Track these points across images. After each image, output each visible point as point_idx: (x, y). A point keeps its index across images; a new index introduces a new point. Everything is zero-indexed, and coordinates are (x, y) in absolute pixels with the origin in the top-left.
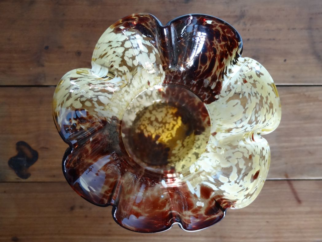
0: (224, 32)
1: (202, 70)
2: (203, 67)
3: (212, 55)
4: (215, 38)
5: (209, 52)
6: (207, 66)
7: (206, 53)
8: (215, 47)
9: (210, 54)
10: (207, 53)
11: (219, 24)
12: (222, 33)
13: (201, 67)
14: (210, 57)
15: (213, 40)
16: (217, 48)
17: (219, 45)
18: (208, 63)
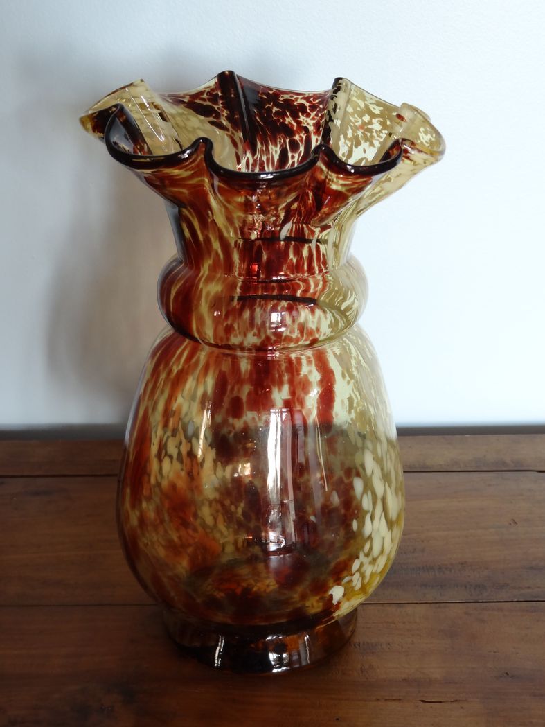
0: (310, 102)
1: (296, 159)
2: (296, 155)
3: (304, 137)
4: (300, 114)
5: (299, 134)
6: (301, 152)
7: (295, 138)
8: (305, 125)
9: (301, 137)
10: (295, 136)
11: (300, 97)
12: (307, 104)
13: (293, 157)
14: (302, 140)
15: (299, 117)
16: (308, 124)
17: (308, 119)
18: (302, 148)
